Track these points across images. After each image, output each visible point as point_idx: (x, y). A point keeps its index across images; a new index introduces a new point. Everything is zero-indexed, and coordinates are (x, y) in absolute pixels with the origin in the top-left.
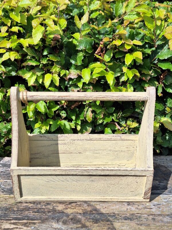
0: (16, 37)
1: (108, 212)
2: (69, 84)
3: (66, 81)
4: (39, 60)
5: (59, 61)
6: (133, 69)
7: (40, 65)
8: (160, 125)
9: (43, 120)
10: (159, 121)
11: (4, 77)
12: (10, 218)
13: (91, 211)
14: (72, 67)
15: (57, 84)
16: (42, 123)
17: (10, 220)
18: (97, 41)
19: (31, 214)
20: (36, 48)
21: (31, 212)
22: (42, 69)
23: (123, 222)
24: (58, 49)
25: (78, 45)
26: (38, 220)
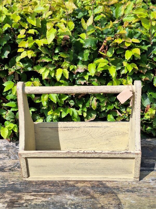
0: (32, 38)
1: (112, 186)
2: (77, 77)
3: (74, 74)
4: (52, 57)
5: (68, 58)
6: (132, 63)
7: (52, 61)
9: (54, 108)
10: (155, 108)
11: (22, 72)
12: (30, 191)
13: (98, 185)
14: (79, 63)
15: (67, 77)
16: (54, 110)
17: (31, 192)
18: (100, 40)
19: (47, 187)
20: (49, 47)
21: (47, 186)
22: (54, 65)
23: (126, 194)
24: (67, 47)
25: (84, 44)
26: (54, 192)
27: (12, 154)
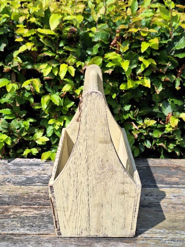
3: (82, 75)
4: (56, 50)
5: (75, 52)
6: (150, 59)
7: (55, 56)
8: (179, 121)
9: (57, 117)
10: (178, 117)
11: (19, 70)
12: (20, 204)
14: (88, 59)
15: (73, 74)
16: (56, 120)
19: (43, 201)
20: (53, 38)
21: (43, 199)
22: (57, 61)
24: (74, 42)
25: (94, 37)
27: (2, 170)
